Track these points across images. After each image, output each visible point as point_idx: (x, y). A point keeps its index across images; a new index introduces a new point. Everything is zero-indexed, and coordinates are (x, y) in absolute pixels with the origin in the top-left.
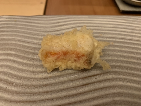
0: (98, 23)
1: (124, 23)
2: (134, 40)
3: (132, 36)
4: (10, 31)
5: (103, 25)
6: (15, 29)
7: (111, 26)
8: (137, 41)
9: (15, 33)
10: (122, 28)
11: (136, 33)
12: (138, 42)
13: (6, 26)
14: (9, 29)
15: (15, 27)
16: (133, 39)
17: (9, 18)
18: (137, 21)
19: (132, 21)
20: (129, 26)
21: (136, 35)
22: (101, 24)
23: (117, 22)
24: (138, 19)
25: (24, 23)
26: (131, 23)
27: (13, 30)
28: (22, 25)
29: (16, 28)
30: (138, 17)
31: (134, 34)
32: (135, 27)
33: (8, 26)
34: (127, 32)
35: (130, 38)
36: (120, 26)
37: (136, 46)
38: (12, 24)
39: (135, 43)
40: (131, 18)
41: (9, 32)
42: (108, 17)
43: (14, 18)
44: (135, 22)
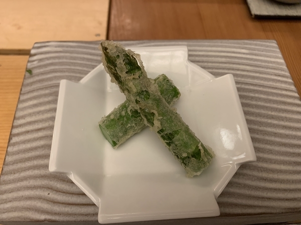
0: (203, 56)
1: (244, 54)
2: (256, 85)
3: (254, 78)
4: (65, 70)
5: (210, 59)
6: (73, 67)
7: (223, 60)
8: (260, 86)
9: (74, 75)
10: (239, 64)
11: (261, 73)
12: (261, 89)
13: (57, 61)
14: (63, 67)
15: (72, 63)
16: (254, 83)
17: (59, 46)
18: (266, 51)
19: (258, 50)
20: (251, 59)
21: (261, 76)
22: (207, 56)
23: (234, 52)
24: (268, 46)
25: (86, 56)
26: (256, 55)
27: (69, 69)
28: (83, 59)
29: (74, 64)
30: (269, 42)
31: (257, 75)
32: (261, 61)
33: (61, 61)
34: (248, 71)
35: (251, 80)
36: (236, 60)
37: (257, 95)
38: (66, 58)
39: (256, 90)
40: (256, 45)
41: (64, 72)
42: (219, 42)
43: (67, 47)
44: (262, 51)
